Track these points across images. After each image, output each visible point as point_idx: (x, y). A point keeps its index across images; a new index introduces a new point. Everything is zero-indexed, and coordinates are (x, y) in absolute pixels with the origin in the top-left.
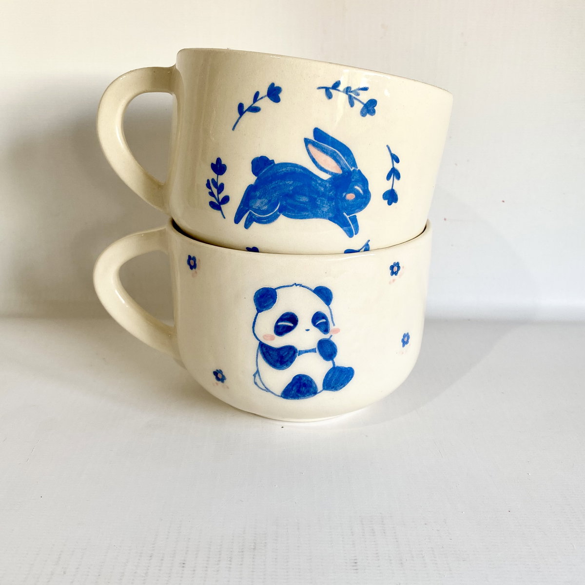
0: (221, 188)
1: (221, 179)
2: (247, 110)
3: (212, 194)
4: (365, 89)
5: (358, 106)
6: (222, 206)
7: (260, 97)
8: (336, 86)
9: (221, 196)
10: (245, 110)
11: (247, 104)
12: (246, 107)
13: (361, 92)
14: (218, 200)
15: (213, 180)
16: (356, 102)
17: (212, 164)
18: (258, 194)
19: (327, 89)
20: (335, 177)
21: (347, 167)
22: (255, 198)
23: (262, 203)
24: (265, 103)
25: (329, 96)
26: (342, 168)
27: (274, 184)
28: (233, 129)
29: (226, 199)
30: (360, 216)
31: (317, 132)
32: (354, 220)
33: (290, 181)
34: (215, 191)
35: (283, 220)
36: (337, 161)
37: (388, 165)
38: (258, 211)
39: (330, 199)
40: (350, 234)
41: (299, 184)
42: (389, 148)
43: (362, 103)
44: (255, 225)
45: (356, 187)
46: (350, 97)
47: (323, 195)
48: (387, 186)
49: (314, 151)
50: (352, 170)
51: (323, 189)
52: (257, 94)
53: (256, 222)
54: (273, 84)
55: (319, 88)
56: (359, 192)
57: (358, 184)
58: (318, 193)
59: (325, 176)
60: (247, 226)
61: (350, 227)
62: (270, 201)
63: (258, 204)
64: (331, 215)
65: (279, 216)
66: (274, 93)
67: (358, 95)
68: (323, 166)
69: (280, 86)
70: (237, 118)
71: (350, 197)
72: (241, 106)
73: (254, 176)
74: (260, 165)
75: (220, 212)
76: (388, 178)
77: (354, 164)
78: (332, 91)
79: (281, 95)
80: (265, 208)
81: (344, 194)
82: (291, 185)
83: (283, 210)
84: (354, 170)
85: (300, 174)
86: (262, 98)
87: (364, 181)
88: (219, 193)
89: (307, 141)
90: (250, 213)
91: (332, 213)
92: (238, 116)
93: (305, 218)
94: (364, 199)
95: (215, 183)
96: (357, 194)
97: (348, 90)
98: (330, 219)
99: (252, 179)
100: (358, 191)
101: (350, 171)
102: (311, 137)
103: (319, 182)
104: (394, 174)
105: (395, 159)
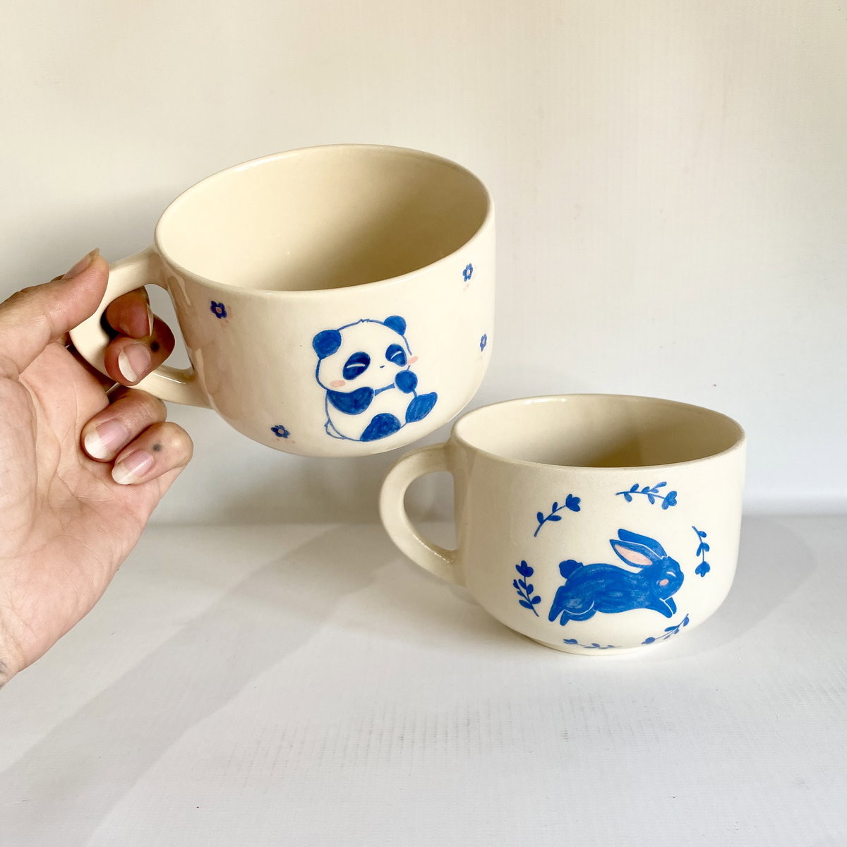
0: (530, 589)
1: (529, 581)
2: (547, 519)
3: (520, 593)
4: (663, 484)
5: (659, 502)
6: (534, 606)
7: (558, 507)
8: (634, 489)
9: (532, 596)
10: (544, 519)
11: (547, 512)
12: (545, 516)
13: (659, 489)
14: (529, 600)
15: (520, 581)
16: (655, 498)
17: (517, 566)
18: (570, 594)
19: (626, 494)
20: (646, 570)
21: (658, 558)
22: (568, 598)
23: (576, 602)
24: (565, 513)
25: (629, 499)
26: (651, 559)
27: (585, 584)
28: (535, 535)
29: (537, 600)
30: (676, 597)
31: (622, 533)
32: (672, 603)
33: (602, 580)
34: (524, 591)
35: (599, 616)
36: (646, 554)
37: (696, 543)
38: (573, 609)
39: (645, 589)
40: (669, 615)
41: (611, 581)
42: (694, 528)
43: (663, 498)
44: (571, 622)
45: (669, 573)
46: (650, 496)
47: (638, 587)
48: (699, 561)
49: (621, 550)
50: (661, 558)
51: (635, 582)
52: (555, 505)
53: (572, 619)
54: (570, 496)
55: (618, 494)
56: (672, 576)
57: (670, 569)
58: (631, 586)
59: (636, 570)
60: (563, 623)
61: (668, 610)
62: (583, 601)
63: (571, 603)
64: (647, 603)
65: (594, 613)
66: (573, 503)
67: (657, 492)
68: (632, 561)
69: (578, 496)
70: (538, 526)
71: (664, 582)
72: (540, 516)
73: (563, 578)
74: (568, 568)
75: (532, 611)
76: (698, 554)
77: (663, 553)
78: (631, 494)
79: (580, 505)
80: (580, 606)
81: (657, 582)
82: (603, 584)
83: (600, 607)
84: (664, 559)
85: (612, 572)
86: (561, 508)
87: (675, 565)
88: (528, 594)
89: (613, 542)
90: (565, 612)
91: (648, 601)
92: (539, 524)
93: (622, 611)
94: (678, 581)
95: (524, 585)
96: (670, 578)
97: (645, 490)
98: (647, 607)
99: (562, 581)
100: (670, 575)
101: (661, 560)
102: (616, 538)
103: (631, 576)
104: (704, 547)
105: (702, 535)
